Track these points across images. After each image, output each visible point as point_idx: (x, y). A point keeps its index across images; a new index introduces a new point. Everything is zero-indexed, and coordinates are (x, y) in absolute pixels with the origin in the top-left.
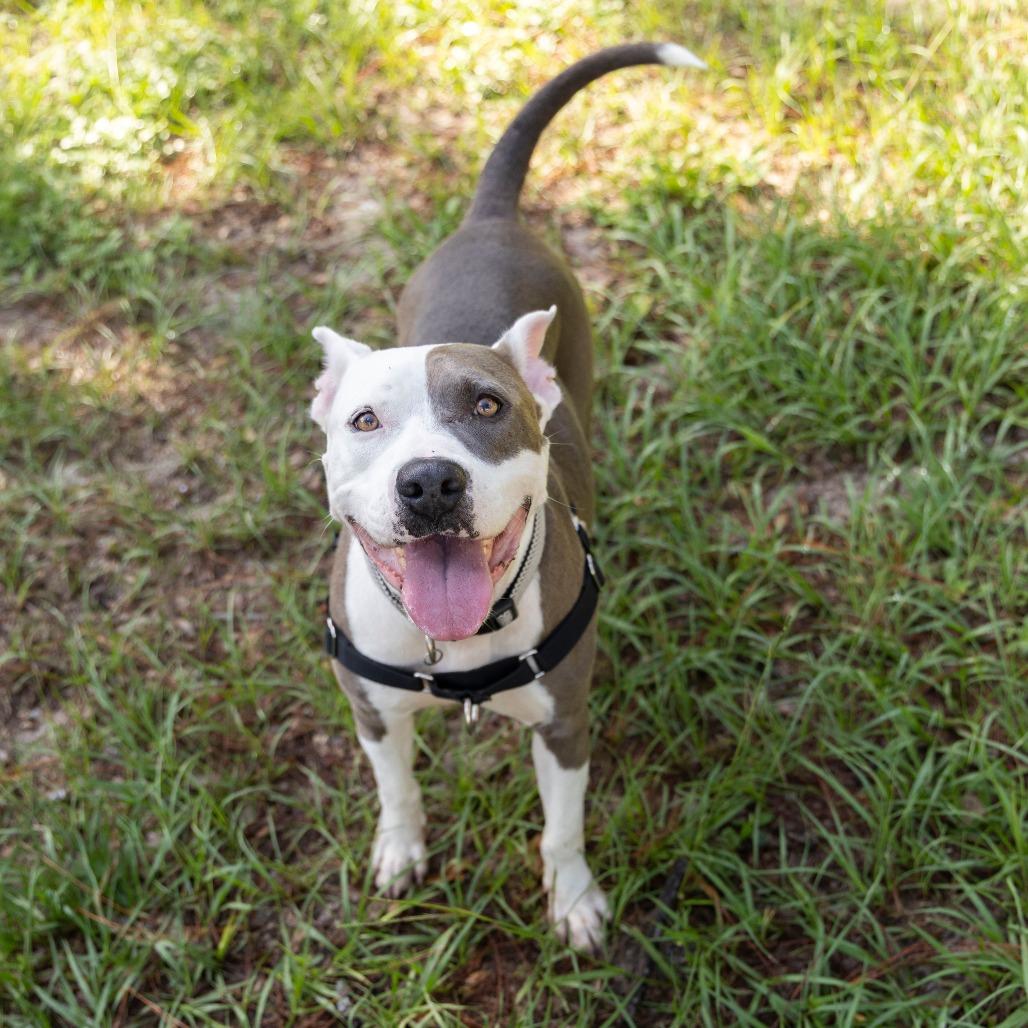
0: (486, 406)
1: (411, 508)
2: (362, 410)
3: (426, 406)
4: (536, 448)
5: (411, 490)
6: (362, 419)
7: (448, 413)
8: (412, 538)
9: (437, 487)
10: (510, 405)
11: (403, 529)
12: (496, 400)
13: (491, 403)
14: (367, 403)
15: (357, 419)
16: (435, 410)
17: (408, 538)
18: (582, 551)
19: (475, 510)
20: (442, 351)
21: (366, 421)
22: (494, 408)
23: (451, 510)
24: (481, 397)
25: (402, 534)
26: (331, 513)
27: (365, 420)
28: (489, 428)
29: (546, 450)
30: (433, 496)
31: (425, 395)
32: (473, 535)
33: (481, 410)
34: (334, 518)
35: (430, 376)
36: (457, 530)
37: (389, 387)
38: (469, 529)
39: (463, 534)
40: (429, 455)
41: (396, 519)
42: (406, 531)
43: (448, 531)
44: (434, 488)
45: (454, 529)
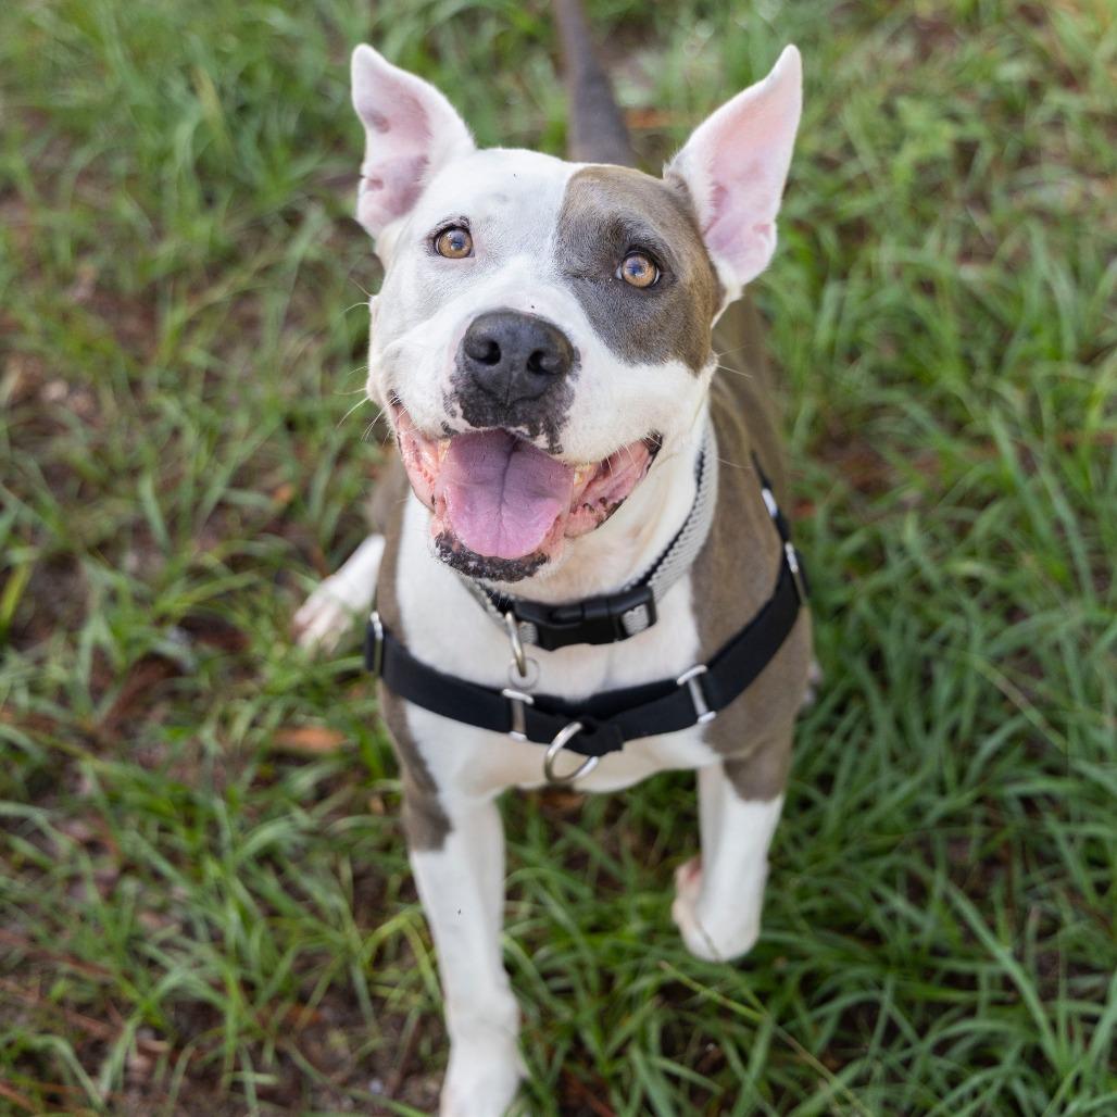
0: (636, 269)
1: (474, 376)
2: (455, 221)
3: (549, 244)
4: (695, 364)
5: (483, 351)
6: (450, 235)
7: (578, 264)
8: (466, 425)
9: (521, 357)
10: (674, 278)
11: (457, 407)
12: (655, 262)
13: (645, 266)
14: (467, 213)
15: (441, 233)
16: (559, 254)
17: (461, 425)
18: (776, 537)
19: (572, 412)
20: (596, 173)
21: (454, 242)
22: (647, 275)
23: (535, 398)
24: (633, 251)
25: (453, 414)
26: (368, 387)
27: (453, 239)
28: (633, 305)
29: (709, 371)
30: (513, 367)
31: (553, 230)
32: (554, 448)
33: (627, 273)
34: (371, 397)
35: (568, 204)
36: (534, 433)
37: (503, 198)
38: (553, 439)
39: (542, 441)
40: (526, 309)
41: (449, 388)
42: (460, 411)
43: (521, 428)
44: (517, 357)
45: (531, 430)
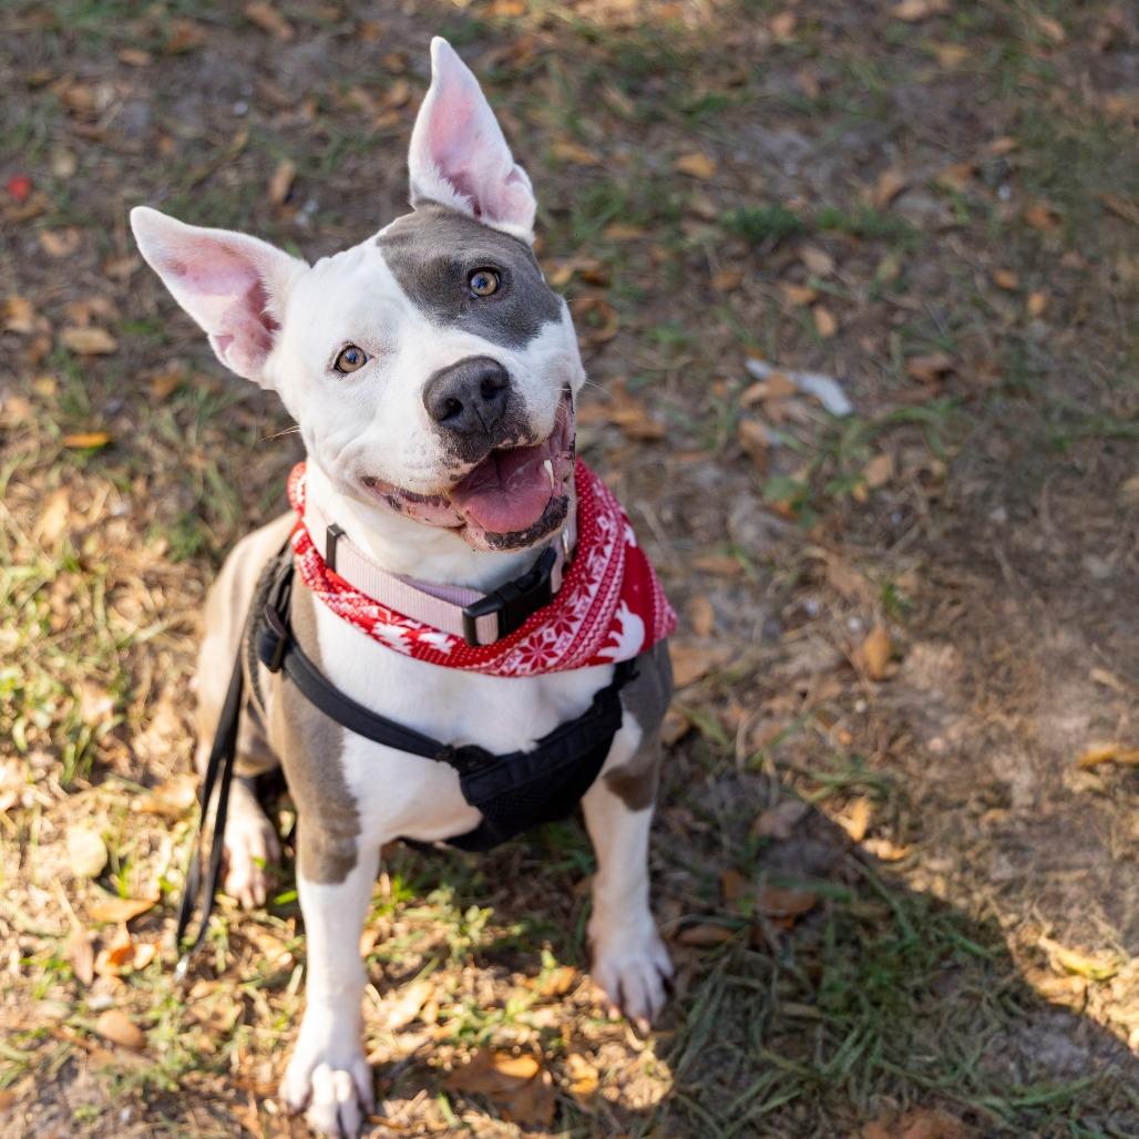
0: (483, 282)
1: (455, 431)
8: (471, 465)
9: (475, 396)
11: (457, 460)
12: (492, 271)
13: (488, 276)
14: (344, 338)
15: (338, 361)
17: (466, 468)
22: (491, 282)
23: (502, 416)
24: (471, 275)
25: (457, 466)
27: (349, 359)
28: (498, 306)
30: (475, 406)
33: (479, 290)
36: (515, 438)
38: (527, 432)
39: (522, 440)
41: (443, 453)
42: (461, 461)
43: (505, 442)
44: (473, 397)
45: (512, 438)
